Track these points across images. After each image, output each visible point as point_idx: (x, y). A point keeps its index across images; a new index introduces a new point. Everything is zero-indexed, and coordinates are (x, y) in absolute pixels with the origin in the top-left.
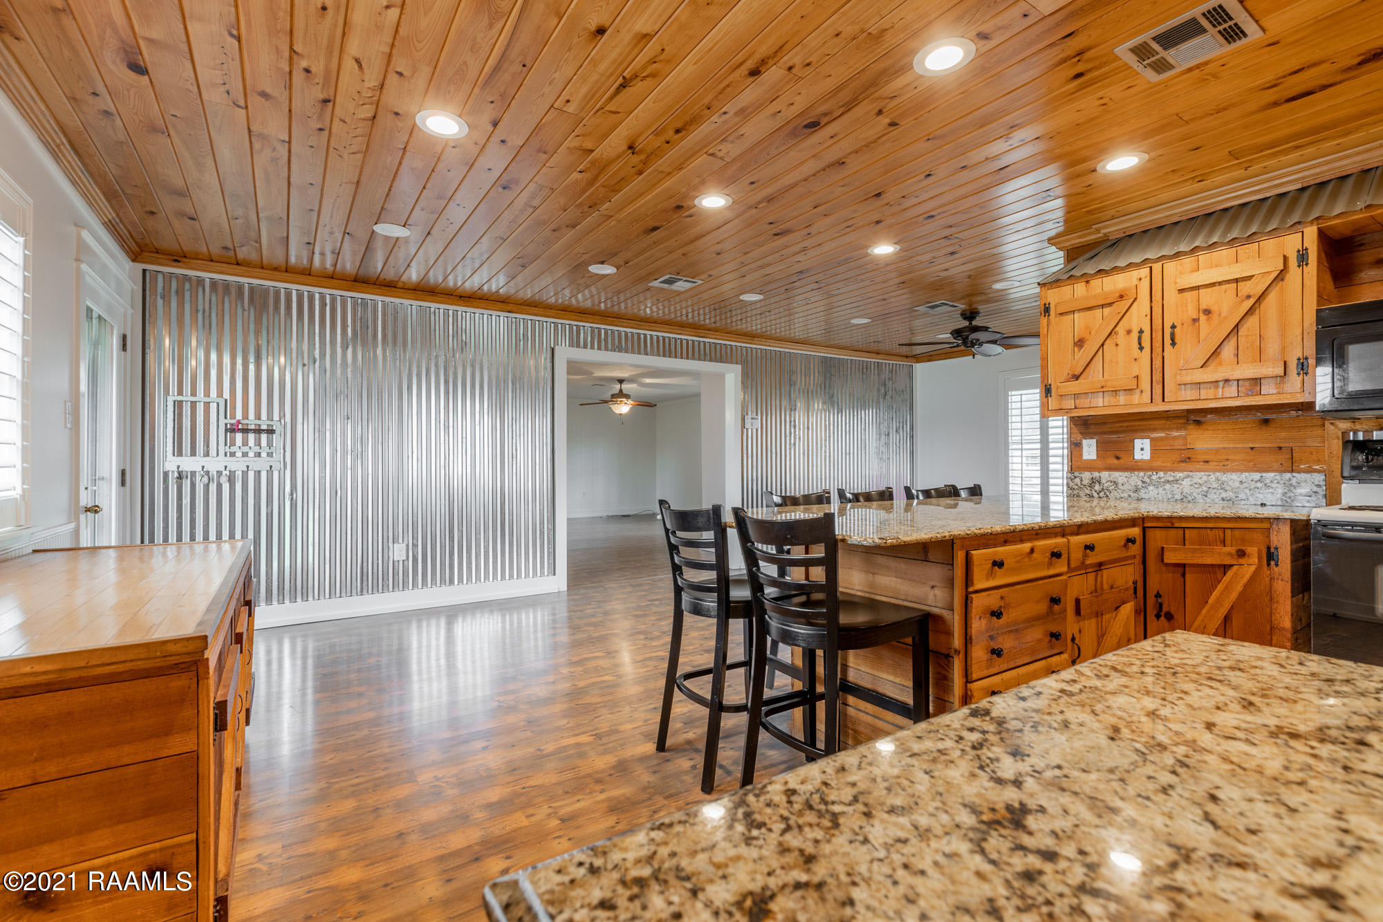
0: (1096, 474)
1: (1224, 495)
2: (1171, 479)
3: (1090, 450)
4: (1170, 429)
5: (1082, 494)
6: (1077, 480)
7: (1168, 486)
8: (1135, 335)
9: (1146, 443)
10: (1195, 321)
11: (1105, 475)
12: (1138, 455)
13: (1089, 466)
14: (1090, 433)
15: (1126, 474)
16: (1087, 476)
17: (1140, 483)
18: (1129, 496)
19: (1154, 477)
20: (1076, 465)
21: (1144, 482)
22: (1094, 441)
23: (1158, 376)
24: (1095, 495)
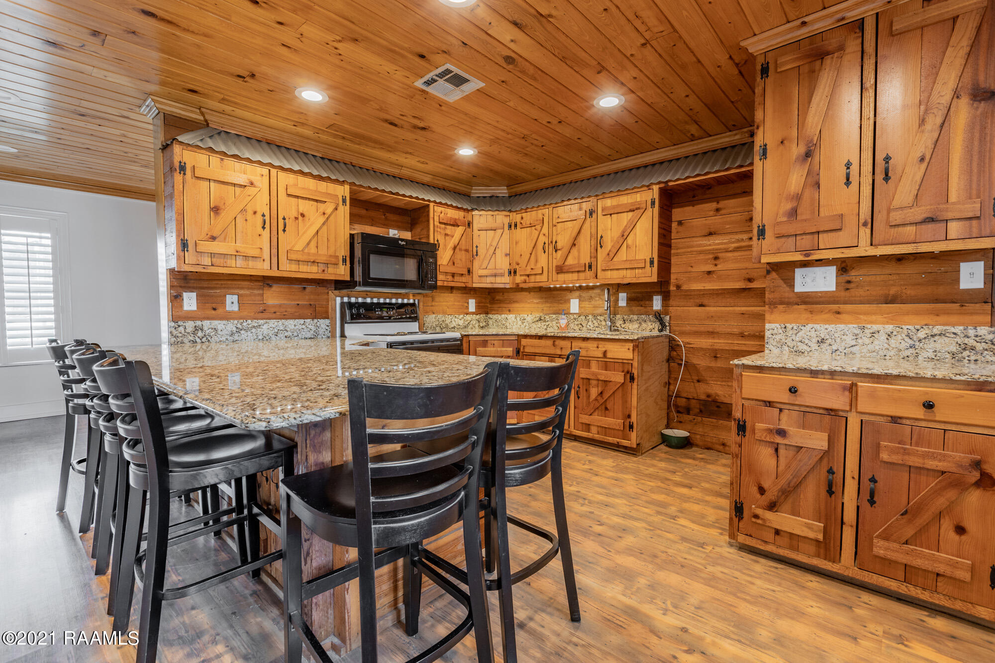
0: (199, 323)
1: (286, 334)
2: (256, 325)
3: (190, 302)
4: (254, 289)
5: (186, 340)
6: (181, 329)
7: (254, 330)
8: (259, 215)
9: (235, 298)
10: (296, 218)
11: (206, 324)
13: (190, 316)
14: (189, 287)
15: (225, 322)
16: (190, 325)
17: (235, 329)
18: (227, 339)
19: (245, 324)
20: (177, 315)
21: (237, 328)
22: (195, 294)
23: (274, 251)
24: (198, 340)
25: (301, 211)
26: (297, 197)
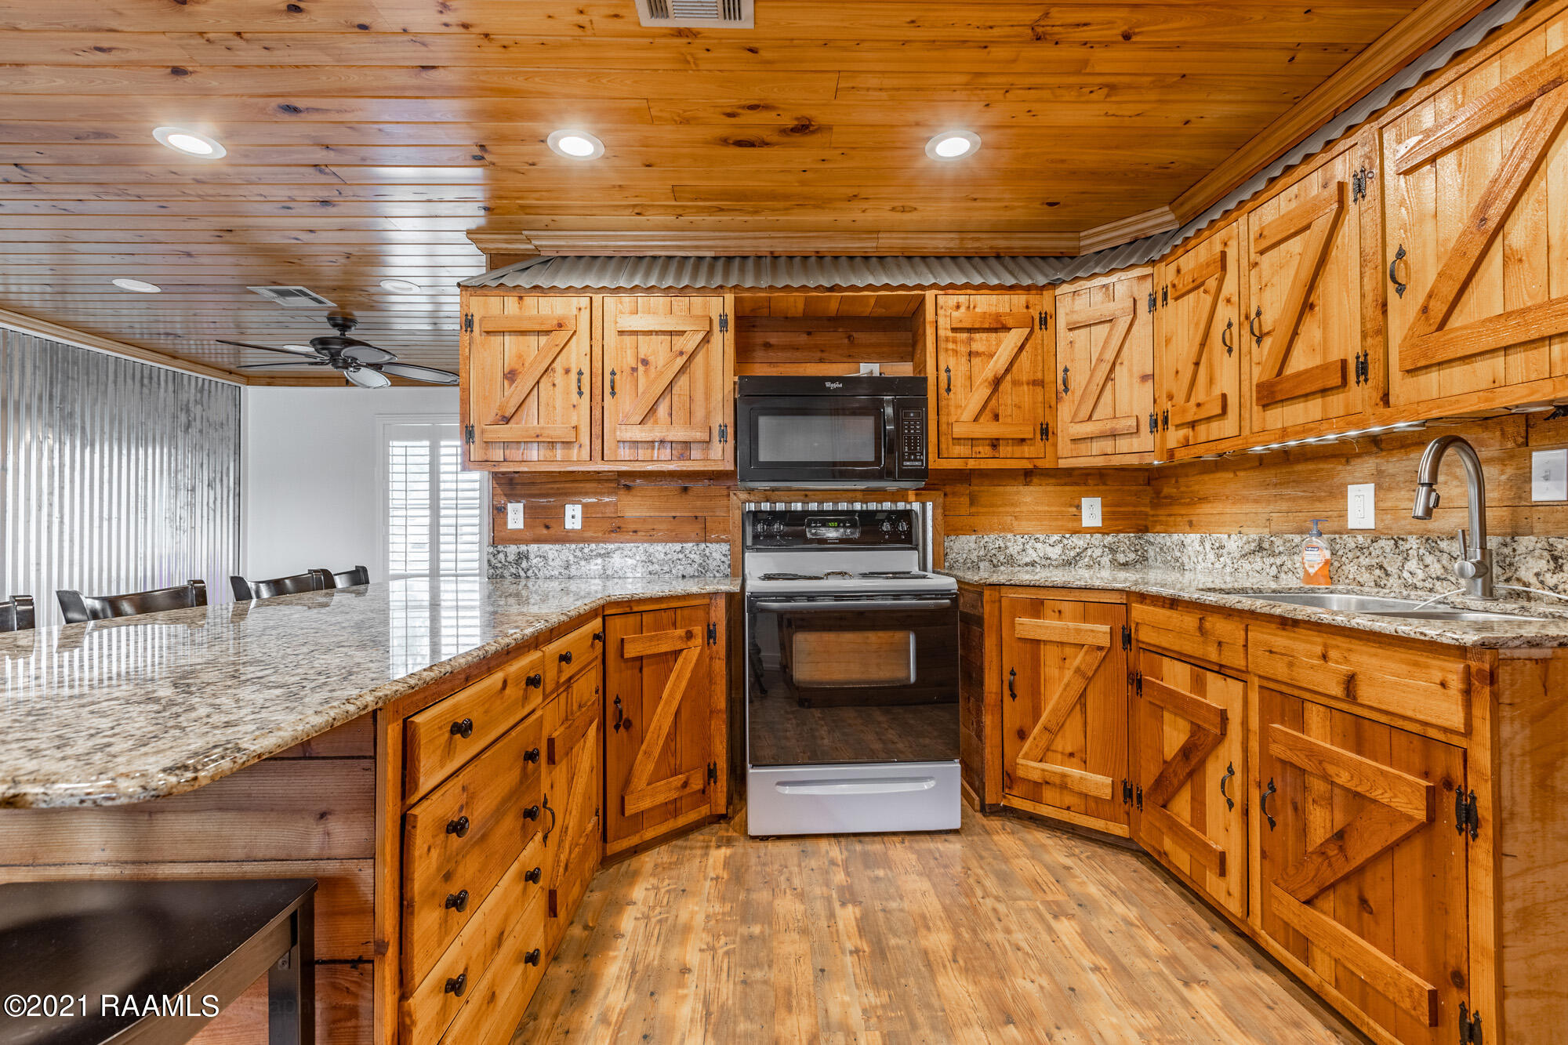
0: (523, 548)
1: (651, 568)
2: (603, 552)
3: (516, 517)
4: (602, 494)
5: (506, 573)
6: (501, 556)
7: (599, 561)
8: (574, 376)
9: (579, 508)
10: (634, 370)
11: (533, 548)
12: (569, 525)
13: (515, 538)
14: (516, 495)
15: (557, 547)
16: (512, 550)
17: (571, 558)
18: (560, 573)
19: (586, 550)
20: (498, 536)
21: (575, 557)
22: (521, 506)
23: (597, 430)
24: (522, 574)
25: (641, 356)
26: (635, 333)
